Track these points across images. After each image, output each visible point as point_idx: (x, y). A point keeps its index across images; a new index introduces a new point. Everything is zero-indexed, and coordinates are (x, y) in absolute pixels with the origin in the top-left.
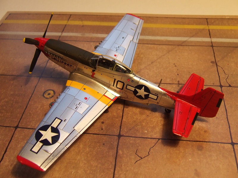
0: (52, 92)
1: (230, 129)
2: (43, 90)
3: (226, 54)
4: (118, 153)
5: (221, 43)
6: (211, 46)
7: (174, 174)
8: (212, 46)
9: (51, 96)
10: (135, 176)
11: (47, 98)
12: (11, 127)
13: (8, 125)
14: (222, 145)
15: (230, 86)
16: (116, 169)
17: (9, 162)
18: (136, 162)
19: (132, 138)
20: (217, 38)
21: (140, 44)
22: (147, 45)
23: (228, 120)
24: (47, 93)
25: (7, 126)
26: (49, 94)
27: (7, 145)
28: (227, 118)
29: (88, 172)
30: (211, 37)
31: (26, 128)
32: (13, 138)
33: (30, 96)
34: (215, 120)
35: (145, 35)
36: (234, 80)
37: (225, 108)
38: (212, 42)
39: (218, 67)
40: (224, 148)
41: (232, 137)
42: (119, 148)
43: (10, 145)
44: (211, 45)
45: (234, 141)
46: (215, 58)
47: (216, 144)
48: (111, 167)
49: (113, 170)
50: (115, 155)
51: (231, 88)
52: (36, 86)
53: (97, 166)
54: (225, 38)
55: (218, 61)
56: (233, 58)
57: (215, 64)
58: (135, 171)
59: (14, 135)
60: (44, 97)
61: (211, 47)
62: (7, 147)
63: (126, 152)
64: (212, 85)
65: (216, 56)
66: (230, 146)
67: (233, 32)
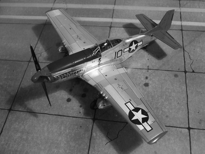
1: (188, 114)
2: (31, 74)
3: (193, 38)
4: (92, 135)
5: (191, 26)
6: (181, 30)
8: (182, 30)
12: (6, 109)
13: (3, 108)
14: (180, 129)
15: (193, 72)
16: (90, 149)
17: (4, 141)
18: (107, 143)
19: (104, 121)
20: (187, 21)
21: (117, 27)
23: (188, 105)
25: (2, 108)
27: (3, 126)
28: (187, 104)
29: (68, 151)
30: (181, 21)
31: (18, 111)
32: (7, 120)
33: (21, 80)
34: (177, 105)
35: (122, 18)
36: (197, 65)
37: (187, 93)
38: (182, 26)
39: (185, 52)
40: (181, 132)
41: (190, 122)
42: (93, 131)
43: (5, 126)
44: (181, 29)
45: (190, 126)
46: (183, 43)
47: (175, 128)
48: (86, 147)
49: (87, 151)
50: (90, 137)
51: (194, 74)
52: (25, 71)
53: (74, 147)
54: (194, 21)
55: (186, 46)
56: (199, 43)
57: (183, 49)
58: (105, 151)
59: (8, 118)
61: (181, 31)
62: (2, 128)
63: (98, 134)
64: (178, 70)
65: (184, 41)
66: (187, 130)
67: (202, 15)
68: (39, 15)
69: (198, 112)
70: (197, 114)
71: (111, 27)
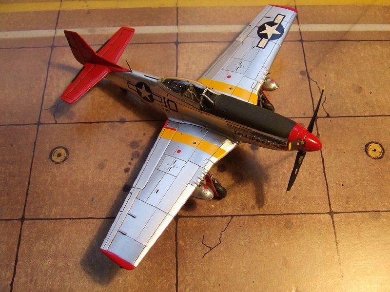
0: (63, 151)
1: (328, 190)
2: (48, 149)
3: (321, 55)
4: (178, 245)
5: (316, 33)
6: (299, 41)
7: (256, 267)
8: (301, 41)
9: (62, 158)
10: (205, 276)
11: (57, 163)
12: (14, 220)
13: (9, 218)
14: (318, 216)
15: (328, 116)
16: (179, 269)
17: (26, 276)
18: (204, 255)
19: (194, 219)
20: (308, 23)
21: (189, 42)
22: (200, 45)
23: (325, 175)
24: (56, 154)
25: (7, 218)
26: (59, 155)
27: (16, 250)
28: (324, 172)
29: (142, 277)
30: (298, 23)
31: (38, 219)
32: (22, 238)
33: (31, 161)
34: (308, 177)
35: (194, 25)
36: (334, 104)
37: (322, 155)
38: (300, 32)
39: (311, 81)
40: (320, 220)
41: (331, 203)
42: (178, 237)
43: (21, 250)
44: (300, 39)
45: (333, 210)
46: (306, 65)
47: (310, 215)
48: (172, 266)
49: (174, 272)
50: (174, 249)
51: (329, 119)
52: (35, 143)
53: (152, 268)
54: (320, 23)
55: (311, 71)
56: (333, 62)
57: (306, 75)
58: (204, 269)
59: (22, 234)
60: (53, 161)
61: (300, 43)
62: (16, 253)
63: (188, 242)
64: (303, 116)
65: (307, 61)
66: (328, 217)
67: (333, 10)
68: (37, 29)
69: (342, 184)
70: (341, 187)
71: (177, 43)
